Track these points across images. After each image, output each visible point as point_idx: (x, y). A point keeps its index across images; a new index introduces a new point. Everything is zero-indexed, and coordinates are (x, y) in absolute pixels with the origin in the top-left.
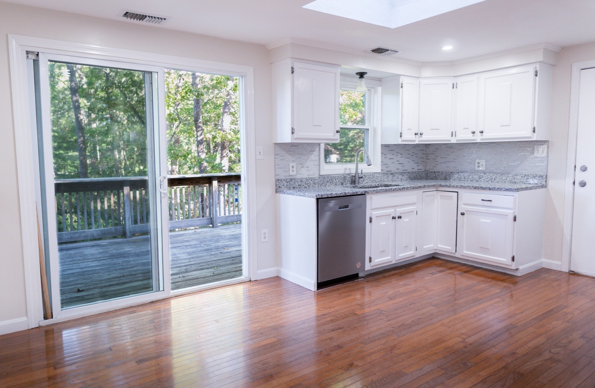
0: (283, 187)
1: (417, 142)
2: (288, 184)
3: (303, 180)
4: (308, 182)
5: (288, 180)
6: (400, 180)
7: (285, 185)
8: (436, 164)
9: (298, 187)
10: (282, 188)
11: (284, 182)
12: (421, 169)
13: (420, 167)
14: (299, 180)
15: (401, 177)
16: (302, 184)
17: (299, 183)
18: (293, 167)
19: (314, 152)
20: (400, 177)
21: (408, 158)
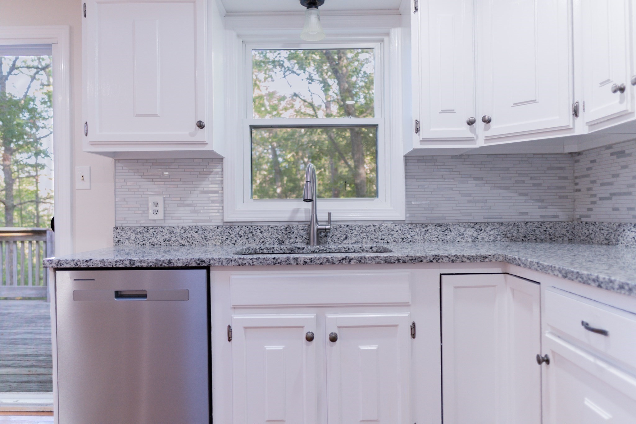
0: (127, 241)
1: (480, 143)
2: (140, 236)
3: (175, 231)
4: (189, 235)
5: (138, 230)
6: (470, 240)
7: (133, 238)
8: (594, 203)
9: (163, 243)
10: (125, 244)
11: (129, 233)
12: (557, 216)
13: (552, 211)
14: (165, 231)
15: (475, 234)
16: (174, 239)
17: (166, 237)
18: (156, 204)
19: (211, 176)
20: (469, 233)
21: (507, 188)
